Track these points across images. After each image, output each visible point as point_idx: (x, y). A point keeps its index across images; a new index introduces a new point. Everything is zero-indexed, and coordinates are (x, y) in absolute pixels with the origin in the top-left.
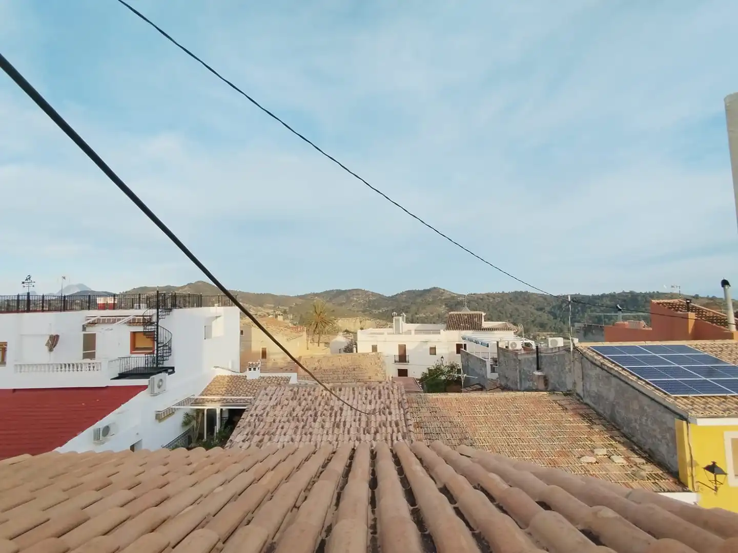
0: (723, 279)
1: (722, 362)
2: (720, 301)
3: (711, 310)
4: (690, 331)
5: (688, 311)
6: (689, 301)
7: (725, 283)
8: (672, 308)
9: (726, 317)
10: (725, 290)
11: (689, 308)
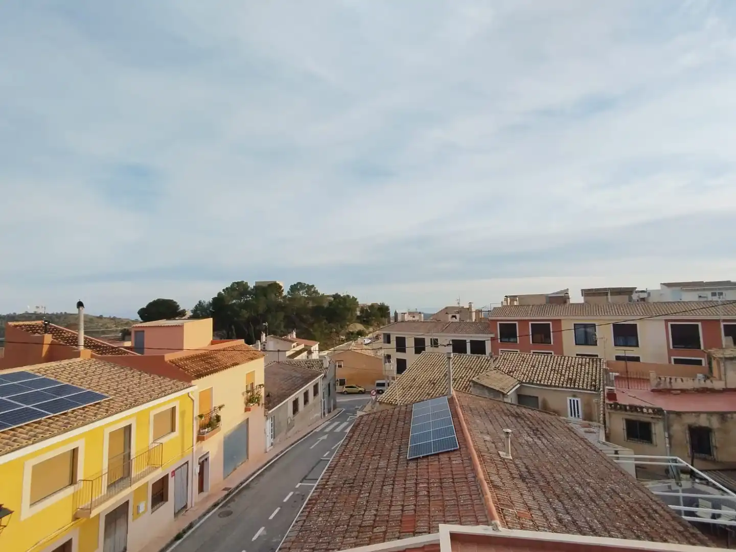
0: (79, 301)
1: (58, 383)
2: (119, 321)
3: (70, 331)
4: (44, 354)
5: (45, 333)
6: (47, 323)
7: (80, 304)
8: (30, 330)
9: (77, 335)
10: (79, 310)
11: (46, 329)
